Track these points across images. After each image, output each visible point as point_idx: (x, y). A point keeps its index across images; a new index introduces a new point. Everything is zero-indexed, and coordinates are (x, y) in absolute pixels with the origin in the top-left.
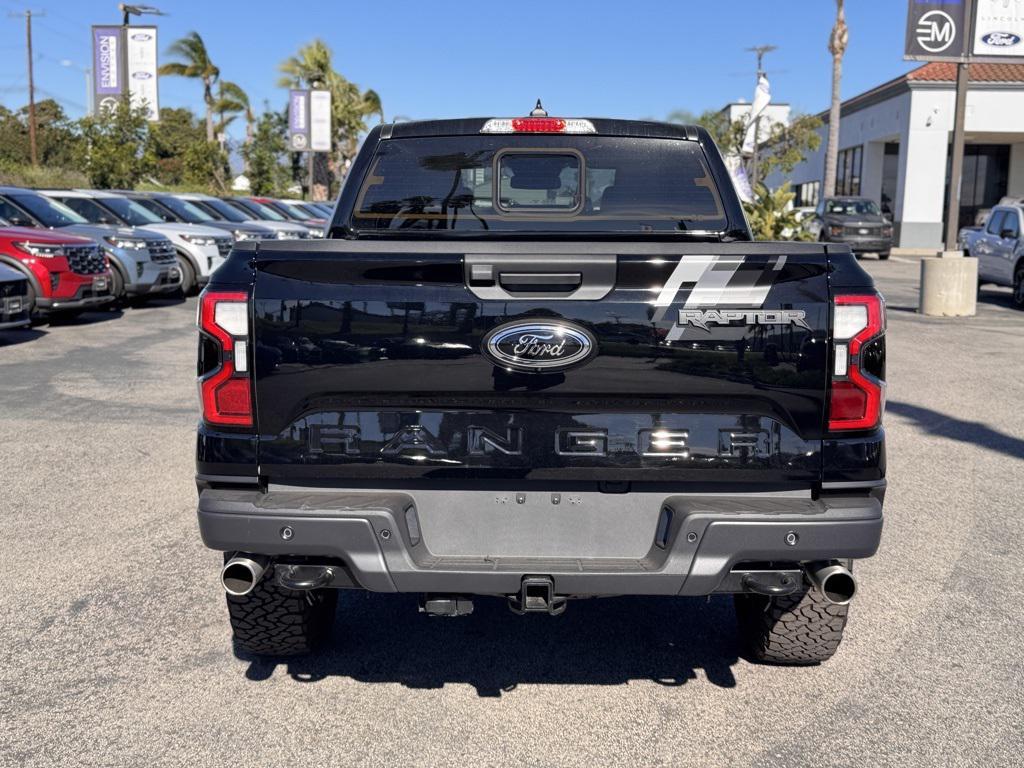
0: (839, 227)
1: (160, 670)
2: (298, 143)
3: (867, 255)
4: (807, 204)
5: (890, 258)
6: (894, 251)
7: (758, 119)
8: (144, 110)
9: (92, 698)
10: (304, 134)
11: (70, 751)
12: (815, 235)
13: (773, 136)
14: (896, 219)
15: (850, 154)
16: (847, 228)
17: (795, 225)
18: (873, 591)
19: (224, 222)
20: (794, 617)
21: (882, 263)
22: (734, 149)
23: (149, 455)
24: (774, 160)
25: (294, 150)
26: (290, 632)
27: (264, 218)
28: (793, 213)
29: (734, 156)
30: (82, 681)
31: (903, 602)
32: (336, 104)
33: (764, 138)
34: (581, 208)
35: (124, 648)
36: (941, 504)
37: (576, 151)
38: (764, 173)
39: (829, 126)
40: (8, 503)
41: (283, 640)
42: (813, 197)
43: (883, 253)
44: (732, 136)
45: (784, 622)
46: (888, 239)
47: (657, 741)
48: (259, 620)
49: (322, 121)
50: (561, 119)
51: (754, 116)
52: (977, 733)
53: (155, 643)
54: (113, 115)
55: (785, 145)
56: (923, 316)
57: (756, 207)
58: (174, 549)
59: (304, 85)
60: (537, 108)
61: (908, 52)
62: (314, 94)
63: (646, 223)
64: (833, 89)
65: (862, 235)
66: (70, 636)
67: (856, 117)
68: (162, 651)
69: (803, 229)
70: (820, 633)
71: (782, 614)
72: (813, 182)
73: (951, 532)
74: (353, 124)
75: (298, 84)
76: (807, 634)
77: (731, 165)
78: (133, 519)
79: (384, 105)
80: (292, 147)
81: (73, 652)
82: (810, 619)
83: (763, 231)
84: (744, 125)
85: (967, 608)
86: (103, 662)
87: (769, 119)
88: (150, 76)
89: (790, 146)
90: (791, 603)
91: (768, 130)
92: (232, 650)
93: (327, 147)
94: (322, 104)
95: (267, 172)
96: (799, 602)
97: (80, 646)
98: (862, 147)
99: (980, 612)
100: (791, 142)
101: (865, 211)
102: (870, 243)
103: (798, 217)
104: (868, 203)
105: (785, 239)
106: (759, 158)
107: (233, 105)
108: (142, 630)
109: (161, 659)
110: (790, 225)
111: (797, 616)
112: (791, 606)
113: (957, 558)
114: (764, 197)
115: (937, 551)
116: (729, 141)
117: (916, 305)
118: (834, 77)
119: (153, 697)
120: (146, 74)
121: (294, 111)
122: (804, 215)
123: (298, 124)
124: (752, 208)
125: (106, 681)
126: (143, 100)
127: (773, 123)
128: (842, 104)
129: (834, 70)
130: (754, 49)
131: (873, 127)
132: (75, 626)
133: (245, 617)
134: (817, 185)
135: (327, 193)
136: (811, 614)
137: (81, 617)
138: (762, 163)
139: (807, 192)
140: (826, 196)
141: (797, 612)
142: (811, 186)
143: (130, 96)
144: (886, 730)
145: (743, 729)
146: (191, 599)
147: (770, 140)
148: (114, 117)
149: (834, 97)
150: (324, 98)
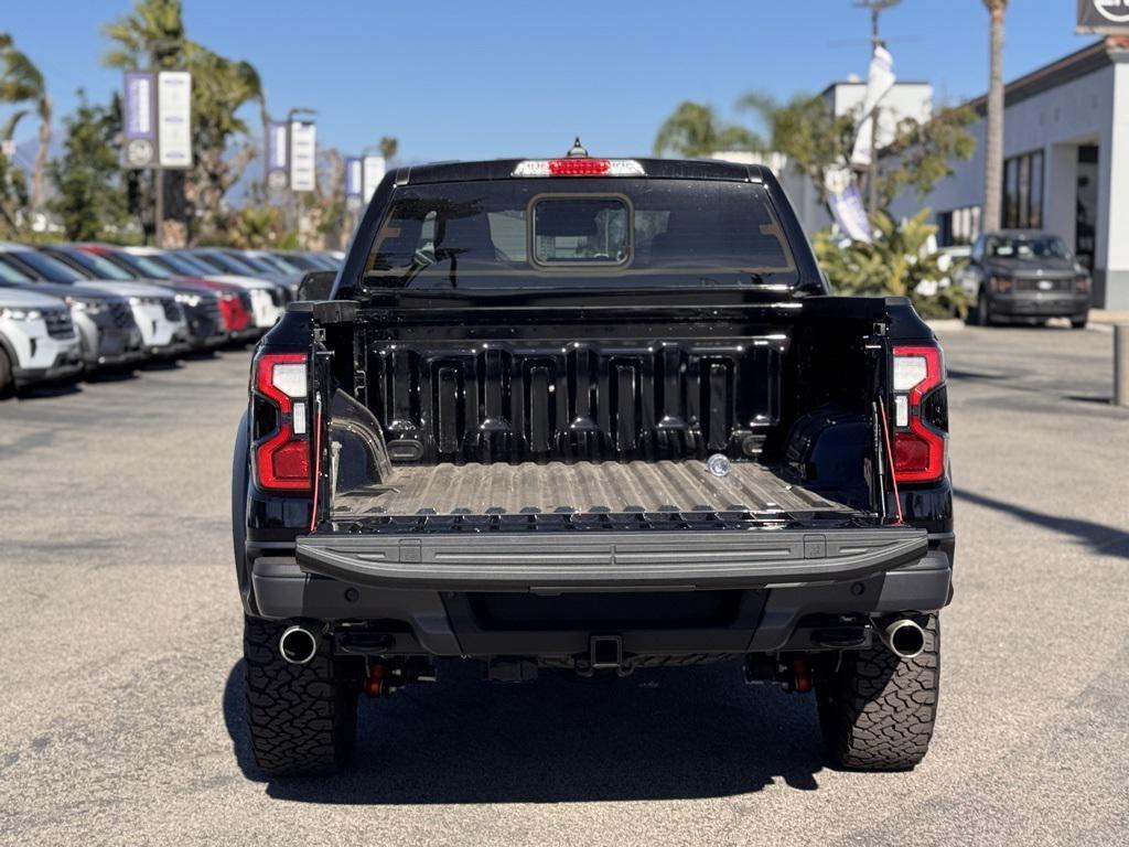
0: (1008, 278)
1: (166, 792)
2: (138, 155)
3: (1053, 322)
4: (961, 242)
5: (1089, 326)
6: (1094, 315)
7: (875, 113)
9: (100, 815)
10: (150, 141)
12: (970, 291)
13: (900, 137)
14: (1098, 264)
15: (1025, 162)
16: (1020, 280)
17: (939, 276)
18: (984, 709)
19: (42, 284)
20: (878, 707)
21: (1077, 334)
22: (841, 159)
23: (47, 597)
24: (903, 175)
25: (129, 166)
26: (318, 741)
27: (102, 276)
28: (934, 258)
29: (840, 170)
30: (82, 803)
31: (1018, 718)
32: (198, 91)
33: (886, 139)
34: (630, 261)
35: (115, 776)
36: (1087, 628)
37: (621, 195)
38: (887, 194)
39: (988, 121)
41: (309, 751)
42: (971, 231)
43: (1078, 319)
44: (837, 139)
45: (867, 713)
46: (1082, 298)
47: (730, 830)
48: (284, 726)
49: (177, 120)
50: (604, 160)
51: (869, 107)
52: (1074, 819)
53: (149, 771)
55: (918, 150)
56: (1118, 410)
57: (877, 249)
58: (129, 690)
59: (146, 63)
60: (576, 146)
61: (1081, 22)
62: (164, 76)
63: (706, 278)
64: (992, 63)
65: (1044, 291)
66: (46, 768)
67: (1031, 106)
68: (161, 777)
69: (952, 282)
70: (907, 725)
71: (865, 704)
72: (970, 207)
73: (1092, 654)
74: (226, 124)
75: (134, 61)
76: (894, 726)
77: (835, 183)
78: (62, 664)
79: (266, 89)
80: (128, 160)
81: (58, 780)
82: (895, 708)
83: (889, 285)
84: (853, 120)
85: (1091, 722)
86: (97, 787)
87: (893, 111)
89: (928, 153)
90: (873, 691)
91: (892, 128)
92: (241, 774)
93: (185, 161)
94: (176, 90)
95: (89, 203)
96: (883, 689)
97: (63, 775)
98: (1042, 152)
99: (1105, 726)
100: (930, 147)
101: (1047, 252)
102: (1056, 303)
103: (944, 263)
104: (1051, 241)
105: (924, 298)
106: (880, 173)
108: (128, 761)
110: (930, 276)
111: (881, 705)
112: (874, 695)
113: (1092, 678)
114: (889, 233)
115: (1071, 672)
116: (832, 146)
117: (1110, 394)
118: (992, 45)
119: (170, 812)
121: (130, 103)
122: (955, 260)
123: (138, 124)
124: (871, 250)
125: (109, 803)
127: (900, 118)
128: (1007, 86)
129: (992, 34)
130: (866, 4)
131: (1055, 123)
132: (47, 760)
133: (269, 723)
134: (976, 211)
135: (185, 234)
136: (896, 703)
137: (49, 752)
138: (884, 179)
139: (962, 224)
140: (987, 231)
141: (881, 701)
142: (966, 213)
144: (975, 818)
145: (823, 820)
146: (172, 733)
147: (896, 143)
149: (993, 77)
150: (181, 82)
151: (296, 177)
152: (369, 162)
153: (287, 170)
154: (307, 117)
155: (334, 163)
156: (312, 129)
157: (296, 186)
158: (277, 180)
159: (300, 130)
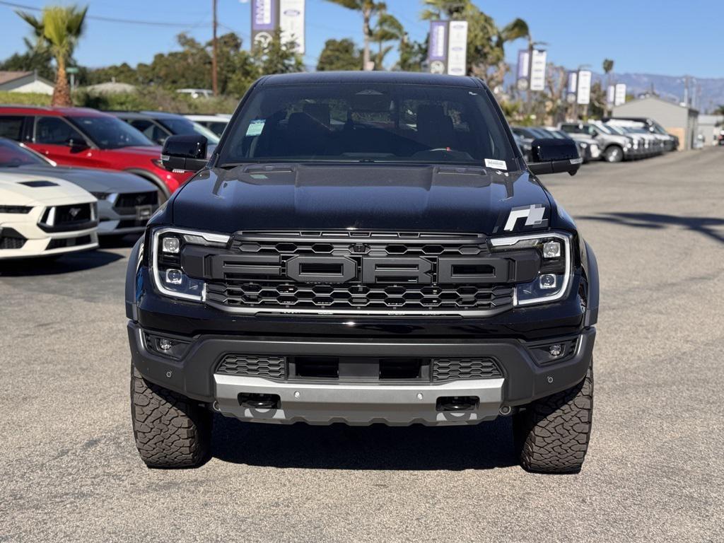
1: (126, 491)
8: (292, 44)
9: (68, 506)
10: (443, 61)
11: (35, 539)
30: (67, 494)
35: (109, 475)
40: (78, 367)
49: (459, 49)
53: (133, 472)
54: (265, 49)
59: (444, 16)
62: (453, 24)
66: (75, 463)
68: (135, 478)
75: (438, 16)
81: (71, 474)
86: (89, 482)
88: (299, 13)
93: (462, 73)
94: (460, 32)
97: (78, 471)
107: (388, 36)
108: (129, 463)
109: (131, 484)
119: (112, 509)
120: (295, 11)
121: (434, 40)
123: (437, 52)
125: (84, 495)
126: (293, 35)
132: (82, 457)
137: (89, 451)
143: (281, 32)
148: (266, 51)
150: (462, 27)
151: (533, 82)
152: (581, 73)
153: (528, 79)
154: (541, 47)
155: (562, 74)
156: (545, 54)
157: (533, 88)
158: (523, 84)
159: (537, 55)
